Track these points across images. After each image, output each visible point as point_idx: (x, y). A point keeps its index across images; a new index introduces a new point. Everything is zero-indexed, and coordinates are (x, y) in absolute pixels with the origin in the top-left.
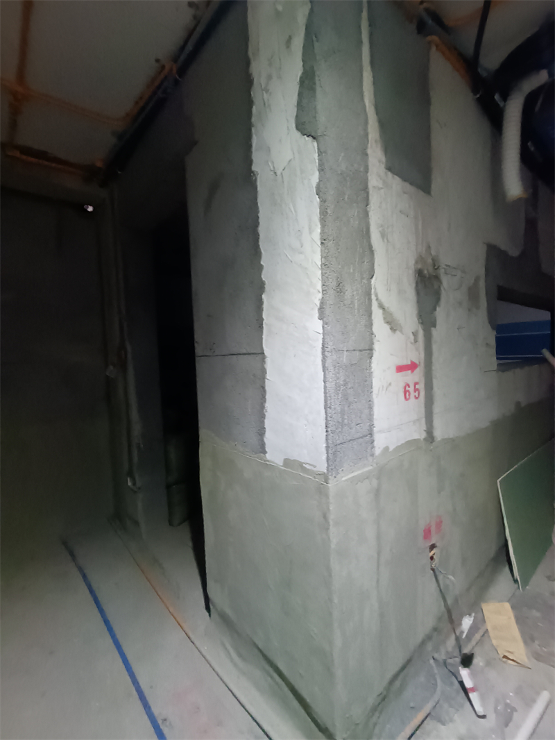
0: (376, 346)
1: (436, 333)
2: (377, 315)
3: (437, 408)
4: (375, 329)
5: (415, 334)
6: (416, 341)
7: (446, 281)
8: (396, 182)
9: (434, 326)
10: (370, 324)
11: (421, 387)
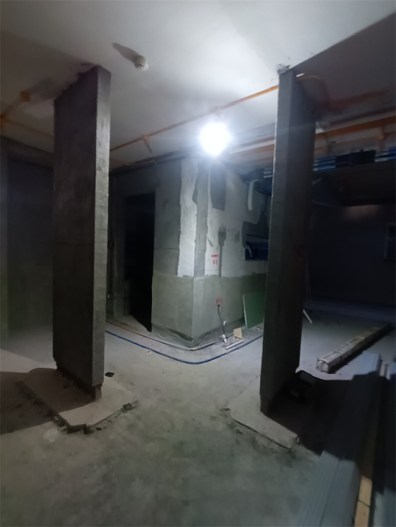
0: (207, 250)
1: (223, 247)
2: (208, 242)
3: (223, 268)
4: (207, 245)
5: (217, 247)
6: (217, 249)
7: (228, 234)
8: (215, 210)
9: (223, 245)
11: (218, 261)
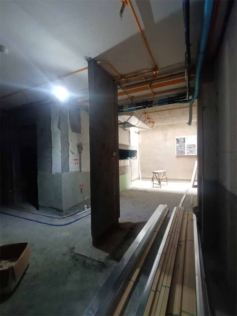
0: (70, 157)
1: (82, 155)
2: (70, 152)
3: (82, 167)
4: (69, 154)
6: (78, 156)
7: (84, 146)
8: (74, 133)
10: (69, 153)
11: (79, 163)
